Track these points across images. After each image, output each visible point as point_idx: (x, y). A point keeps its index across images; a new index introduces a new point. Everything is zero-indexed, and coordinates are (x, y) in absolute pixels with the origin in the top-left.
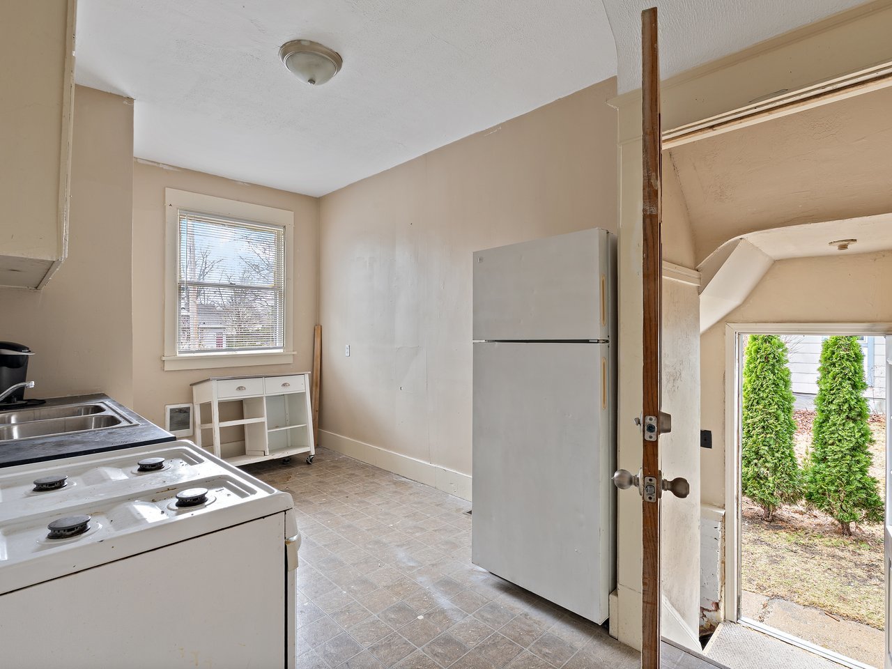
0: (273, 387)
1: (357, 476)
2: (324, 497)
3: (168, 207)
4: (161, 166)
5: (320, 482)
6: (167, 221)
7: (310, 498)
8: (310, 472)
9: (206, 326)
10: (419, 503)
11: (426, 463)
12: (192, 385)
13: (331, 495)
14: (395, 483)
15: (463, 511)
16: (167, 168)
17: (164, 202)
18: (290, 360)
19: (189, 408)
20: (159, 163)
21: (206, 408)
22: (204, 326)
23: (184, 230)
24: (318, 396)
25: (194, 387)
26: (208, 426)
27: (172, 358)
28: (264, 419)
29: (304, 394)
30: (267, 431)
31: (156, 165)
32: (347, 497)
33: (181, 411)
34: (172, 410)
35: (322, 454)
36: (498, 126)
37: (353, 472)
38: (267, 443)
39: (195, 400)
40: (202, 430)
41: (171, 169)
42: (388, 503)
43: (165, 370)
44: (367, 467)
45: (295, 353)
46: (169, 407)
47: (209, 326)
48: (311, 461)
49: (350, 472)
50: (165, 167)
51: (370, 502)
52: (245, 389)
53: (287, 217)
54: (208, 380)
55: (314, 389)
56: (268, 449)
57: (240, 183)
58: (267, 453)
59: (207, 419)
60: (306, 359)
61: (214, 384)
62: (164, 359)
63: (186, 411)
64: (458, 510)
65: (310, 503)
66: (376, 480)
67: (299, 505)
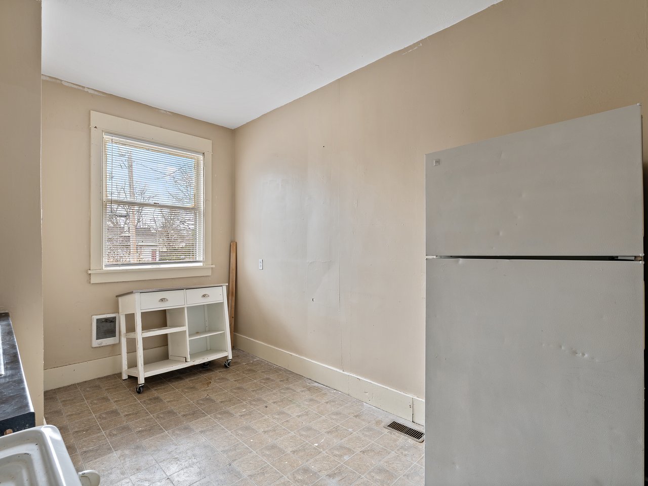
0: (194, 298)
1: (272, 380)
2: (244, 406)
3: (93, 129)
4: (86, 90)
5: (239, 388)
6: (92, 142)
7: (231, 409)
8: (228, 376)
9: (144, 244)
10: (337, 414)
11: (338, 370)
12: (117, 296)
13: (251, 404)
14: (309, 389)
15: (383, 424)
16: (92, 92)
17: (89, 124)
18: (209, 273)
19: (115, 317)
20: (84, 87)
21: (130, 318)
22: (142, 244)
23: (109, 152)
24: (234, 304)
25: (120, 299)
26: (131, 335)
27: (98, 271)
28: (185, 328)
29: (222, 303)
30: (188, 339)
31: (81, 88)
32: (266, 407)
33: (107, 320)
34: (98, 320)
35: (238, 356)
36: (418, 43)
37: (268, 377)
38: (189, 350)
39: (120, 310)
40: (127, 339)
41: (96, 93)
42: (307, 414)
43: (92, 282)
44: (280, 370)
45: (214, 266)
46: (95, 318)
47: (146, 244)
48: (229, 365)
49: (266, 376)
50: (90, 91)
51: (289, 412)
52: (167, 300)
53: (206, 144)
54: (131, 293)
55: (230, 298)
56: (189, 356)
57: (163, 112)
58: (189, 360)
59: (131, 328)
60: (223, 272)
61: (137, 297)
62: (90, 272)
63: (112, 321)
64: (378, 423)
65: (231, 415)
66: (291, 386)
67: (220, 418)
